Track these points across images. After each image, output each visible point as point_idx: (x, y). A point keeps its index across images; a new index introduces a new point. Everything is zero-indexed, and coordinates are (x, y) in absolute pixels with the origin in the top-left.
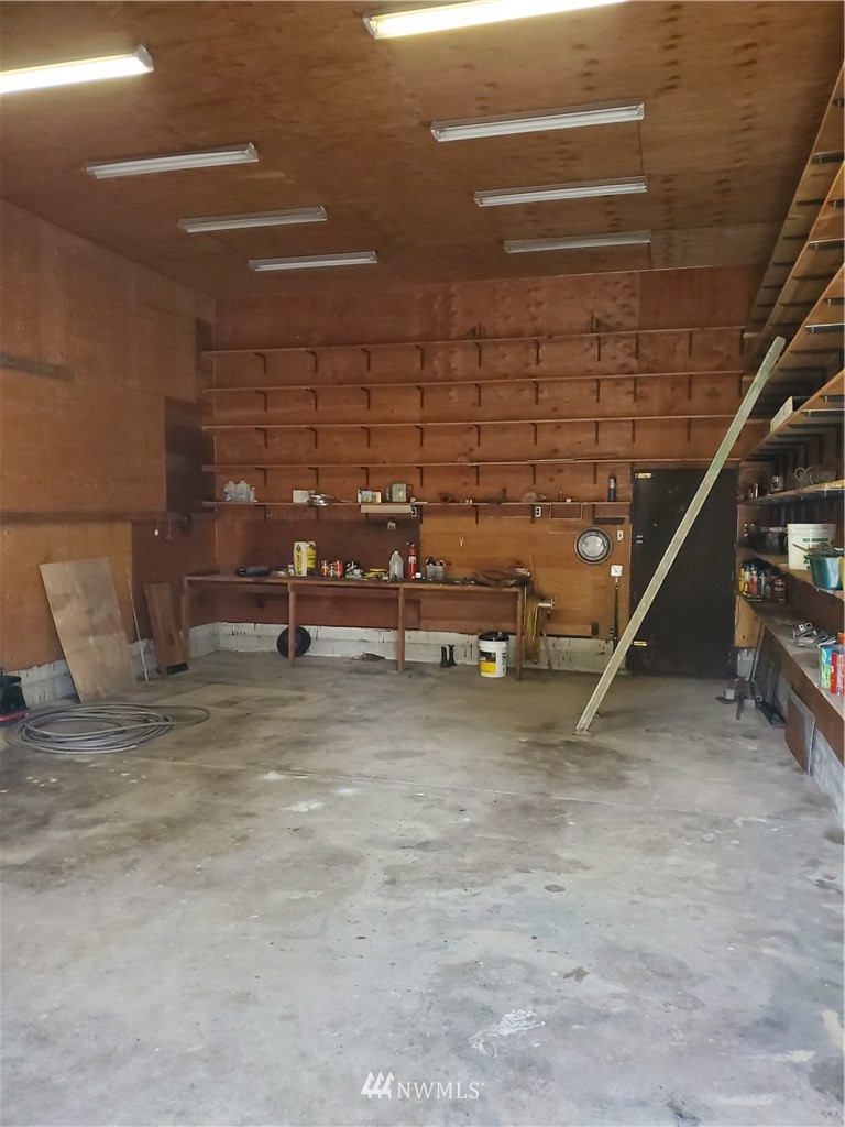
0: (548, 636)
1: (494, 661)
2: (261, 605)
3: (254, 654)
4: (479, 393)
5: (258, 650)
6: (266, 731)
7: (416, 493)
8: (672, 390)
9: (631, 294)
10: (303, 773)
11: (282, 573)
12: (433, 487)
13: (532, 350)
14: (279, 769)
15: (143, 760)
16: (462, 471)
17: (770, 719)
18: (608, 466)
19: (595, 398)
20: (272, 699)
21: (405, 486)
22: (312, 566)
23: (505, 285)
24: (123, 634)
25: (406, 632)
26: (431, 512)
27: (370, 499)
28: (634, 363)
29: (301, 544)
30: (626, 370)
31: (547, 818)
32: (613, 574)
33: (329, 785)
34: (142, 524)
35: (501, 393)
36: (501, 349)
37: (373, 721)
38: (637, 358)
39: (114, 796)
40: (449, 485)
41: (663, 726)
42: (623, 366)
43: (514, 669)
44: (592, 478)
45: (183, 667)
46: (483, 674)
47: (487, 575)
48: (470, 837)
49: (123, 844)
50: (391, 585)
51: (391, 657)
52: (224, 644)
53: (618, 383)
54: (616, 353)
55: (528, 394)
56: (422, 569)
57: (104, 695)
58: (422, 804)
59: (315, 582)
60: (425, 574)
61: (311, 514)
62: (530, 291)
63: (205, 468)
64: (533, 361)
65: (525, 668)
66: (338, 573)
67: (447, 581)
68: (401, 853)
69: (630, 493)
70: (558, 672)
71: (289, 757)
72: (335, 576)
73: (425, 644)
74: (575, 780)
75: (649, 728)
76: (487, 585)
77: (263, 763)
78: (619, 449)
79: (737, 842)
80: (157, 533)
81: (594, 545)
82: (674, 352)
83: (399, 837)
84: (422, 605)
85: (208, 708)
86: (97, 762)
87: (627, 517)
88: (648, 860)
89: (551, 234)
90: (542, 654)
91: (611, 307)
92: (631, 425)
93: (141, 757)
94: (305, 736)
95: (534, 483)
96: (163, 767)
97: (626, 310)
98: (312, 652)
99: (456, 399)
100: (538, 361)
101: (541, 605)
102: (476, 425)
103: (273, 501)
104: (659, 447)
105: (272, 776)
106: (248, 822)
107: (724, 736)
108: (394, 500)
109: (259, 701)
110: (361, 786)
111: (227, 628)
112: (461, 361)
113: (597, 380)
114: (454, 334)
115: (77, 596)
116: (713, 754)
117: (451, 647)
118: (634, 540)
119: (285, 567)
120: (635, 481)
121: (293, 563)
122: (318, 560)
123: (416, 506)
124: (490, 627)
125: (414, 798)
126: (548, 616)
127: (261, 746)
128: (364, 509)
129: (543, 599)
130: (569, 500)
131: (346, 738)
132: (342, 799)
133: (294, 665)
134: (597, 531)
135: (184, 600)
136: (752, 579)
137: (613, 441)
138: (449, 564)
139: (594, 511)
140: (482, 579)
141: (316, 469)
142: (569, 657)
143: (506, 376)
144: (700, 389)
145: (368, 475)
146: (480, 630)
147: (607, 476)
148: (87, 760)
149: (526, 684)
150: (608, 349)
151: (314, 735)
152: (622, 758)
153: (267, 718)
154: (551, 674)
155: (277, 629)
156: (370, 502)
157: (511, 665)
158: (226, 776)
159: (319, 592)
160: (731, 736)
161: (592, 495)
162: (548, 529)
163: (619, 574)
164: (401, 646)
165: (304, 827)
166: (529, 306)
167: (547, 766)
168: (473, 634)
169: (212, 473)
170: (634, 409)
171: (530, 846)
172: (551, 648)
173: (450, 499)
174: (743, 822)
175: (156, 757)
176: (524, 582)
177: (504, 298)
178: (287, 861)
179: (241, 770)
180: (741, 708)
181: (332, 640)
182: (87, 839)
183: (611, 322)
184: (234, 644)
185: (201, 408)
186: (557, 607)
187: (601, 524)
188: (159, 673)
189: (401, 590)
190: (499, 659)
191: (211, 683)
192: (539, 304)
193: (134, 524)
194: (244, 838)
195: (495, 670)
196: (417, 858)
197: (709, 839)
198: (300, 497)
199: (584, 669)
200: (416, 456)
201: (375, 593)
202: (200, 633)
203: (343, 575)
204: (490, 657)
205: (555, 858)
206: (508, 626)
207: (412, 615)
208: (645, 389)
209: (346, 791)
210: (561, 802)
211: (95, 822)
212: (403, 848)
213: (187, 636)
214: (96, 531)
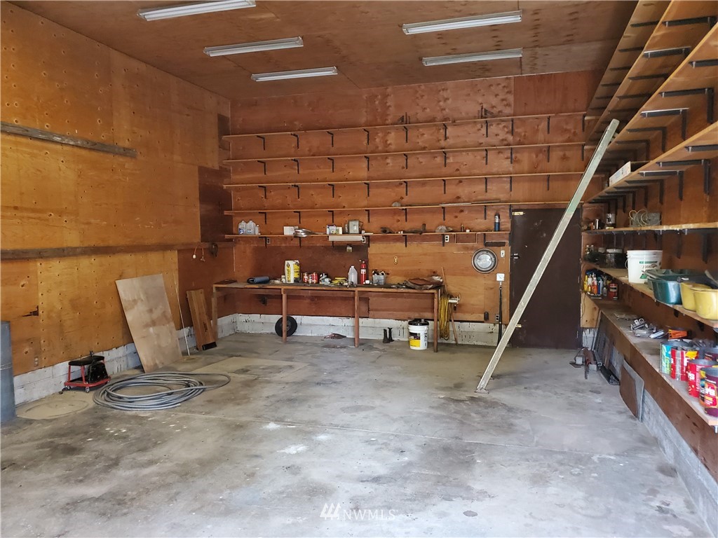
0: (455, 321)
1: (419, 338)
2: (264, 302)
3: (261, 334)
4: (407, 159)
5: (262, 332)
6: (268, 391)
7: (365, 227)
8: (537, 156)
9: (508, 92)
10: (292, 424)
11: (277, 282)
12: (377, 223)
13: (442, 131)
14: (277, 421)
15: (185, 414)
16: (395, 212)
17: (608, 379)
18: (494, 207)
19: (485, 162)
20: (273, 367)
21: (357, 223)
22: (297, 276)
23: (423, 87)
24: (173, 324)
25: (360, 319)
26: (376, 239)
27: (335, 232)
28: (510, 138)
29: (289, 262)
30: (505, 142)
31: (462, 457)
32: (498, 279)
33: (310, 432)
34: (185, 251)
35: (421, 160)
36: (421, 130)
37: (340, 383)
38: (513, 135)
39: (164, 442)
40: (387, 221)
41: (536, 384)
42: (503, 140)
43: (433, 343)
44: (483, 215)
45: (213, 345)
46: (412, 348)
47: (413, 281)
48: (409, 472)
49: (169, 480)
50: (350, 289)
51: (350, 335)
52: (240, 328)
53: (500, 152)
54: (498, 132)
55: (439, 160)
56: (370, 277)
57: (160, 366)
58: (374, 447)
59: (299, 288)
60: (372, 281)
61: (296, 242)
62: (440, 91)
63: (226, 213)
64: (443, 138)
65: (441, 343)
66: (315, 281)
67: (387, 286)
68: (360, 486)
69: (509, 225)
70: (462, 345)
71: (284, 411)
72: (312, 283)
73: (372, 328)
74: (479, 426)
75: (527, 386)
76: (414, 289)
77: (265, 416)
78: (502, 196)
79: (596, 475)
80: (194, 257)
81: (485, 261)
82: (538, 130)
83: (360, 473)
84: (370, 301)
85: (229, 374)
86: (154, 416)
87: (507, 242)
88: (534, 490)
89: (455, 52)
90: (451, 333)
91: (494, 101)
92: (509, 180)
93: (184, 412)
94: (294, 395)
95: (444, 219)
96: (198, 419)
97: (505, 103)
98: (298, 333)
99: (391, 164)
100: (446, 138)
101: (450, 301)
102: (405, 182)
103: (271, 234)
104: (528, 193)
105: (272, 426)
106: (255, 462)
107: (578, 392)
108: (351, 232)
109: (263, 369)
110: (332, 433)
111: (242, 317)
112: (394, 139)
113: (486, 150)
114: (389, 121)
115: (142, 300)
116: (572, 406)
117: (390, 329)
118: (512, 257)
119: (279, 277)
120: (513, 217)
121: (284, 275)
122: (301, 272)
123: (365, 236)
124: (416, 315)
125: (369, 442)
126: (455, 308)
127: (264, 403)
128: (331, 238)
129: (451, 297)
130: (468, 231)
131: (323, 396)
132: (319, 444)
133: (286, 342)
134: (487, 251)
135: (214, 301)
136: (593, 283)
137: (497, 191)
138: (388, 274)
139: (485, 238)
140: (410, 284)
141: (299, 212)
142: (469, 335)
143: (424, 148)
144: (556, 155)
145: (333, 215)
146: (409, 318)
147: (493, 214)
148: (147, 415)
149: (440, 355)
150: (493, 129)
151: (300, 394)
152: (510, 410)
153: (269, 382)
154: (457, 347)
155: (275, 318)
156: (335, 234)
157: (430, 341)
158: (240, 426)
159: (302, 294)
160: (583, 391)
161: (483, 227)
162: (453, 250)
163: (503, 279)
164: (357, 328)
165: (294, 466)
166: (439, 101)
167: (458, 416)
168: (404, 320)
169: (231, 217)
170: (511, 169)
171: (451, 479)
172: (457, 329)
173: (388, 231)
174: (599, 458)
175: (193, 412)
176: (438, 286)
177: (422, 96)
178: (282, 493)
179: (252, 421)
180: (587, 371)
181: (311, 325)
182: (145, 476)
183: (495, 111)
184: (247, 328)
185: (222, 173)
186: (461, 302)
187: (490, 246)
188: (197, 349)
189: (356, 292)
190: (422, 337)
191: (232, 356)
192: (446, 99)
193: (179, 251)
194: (252, 475)
195: (420, 345)
196: (372, 490)
197: (576, 473)
198: (288, 231)
199: (479, 343)
200: (365, 203)
201: (339, 294)
202: (224, 322)
203: (318, 282)
204: (416, 336)
205: (469, 489)
206: (428, 315)
207: (364, 308)
208: (518, 155)
209: (322, 437)
210: (470, 444)
211: (151, 463)
212: (362, 481)
213: (216, 323)
214: (154, 257)
